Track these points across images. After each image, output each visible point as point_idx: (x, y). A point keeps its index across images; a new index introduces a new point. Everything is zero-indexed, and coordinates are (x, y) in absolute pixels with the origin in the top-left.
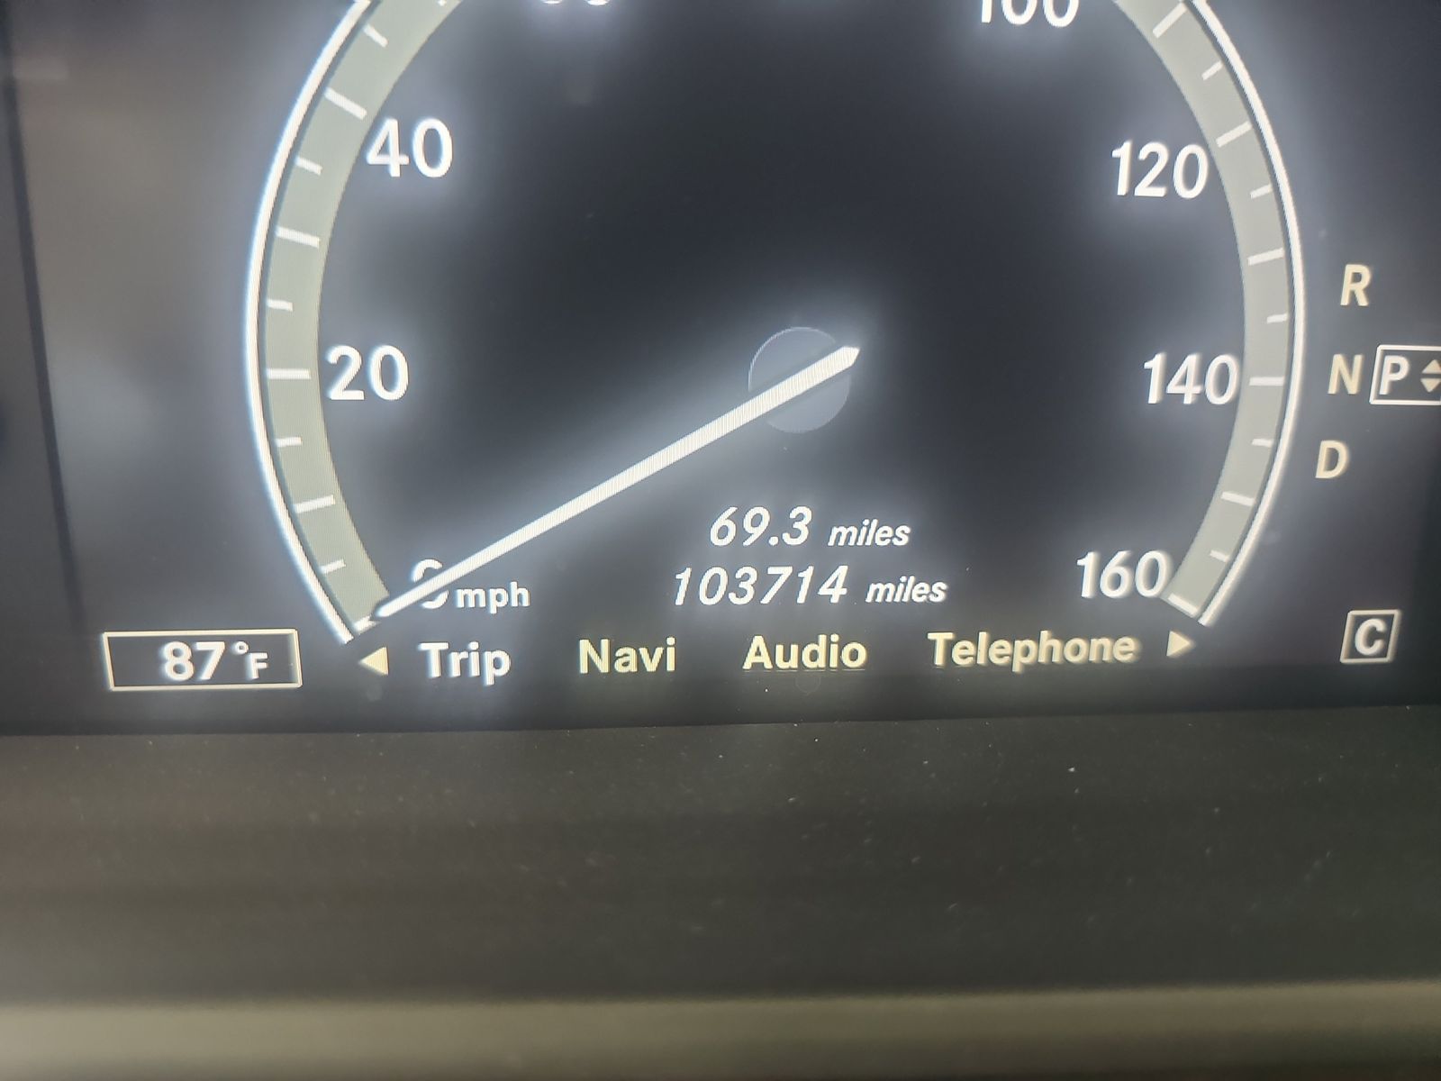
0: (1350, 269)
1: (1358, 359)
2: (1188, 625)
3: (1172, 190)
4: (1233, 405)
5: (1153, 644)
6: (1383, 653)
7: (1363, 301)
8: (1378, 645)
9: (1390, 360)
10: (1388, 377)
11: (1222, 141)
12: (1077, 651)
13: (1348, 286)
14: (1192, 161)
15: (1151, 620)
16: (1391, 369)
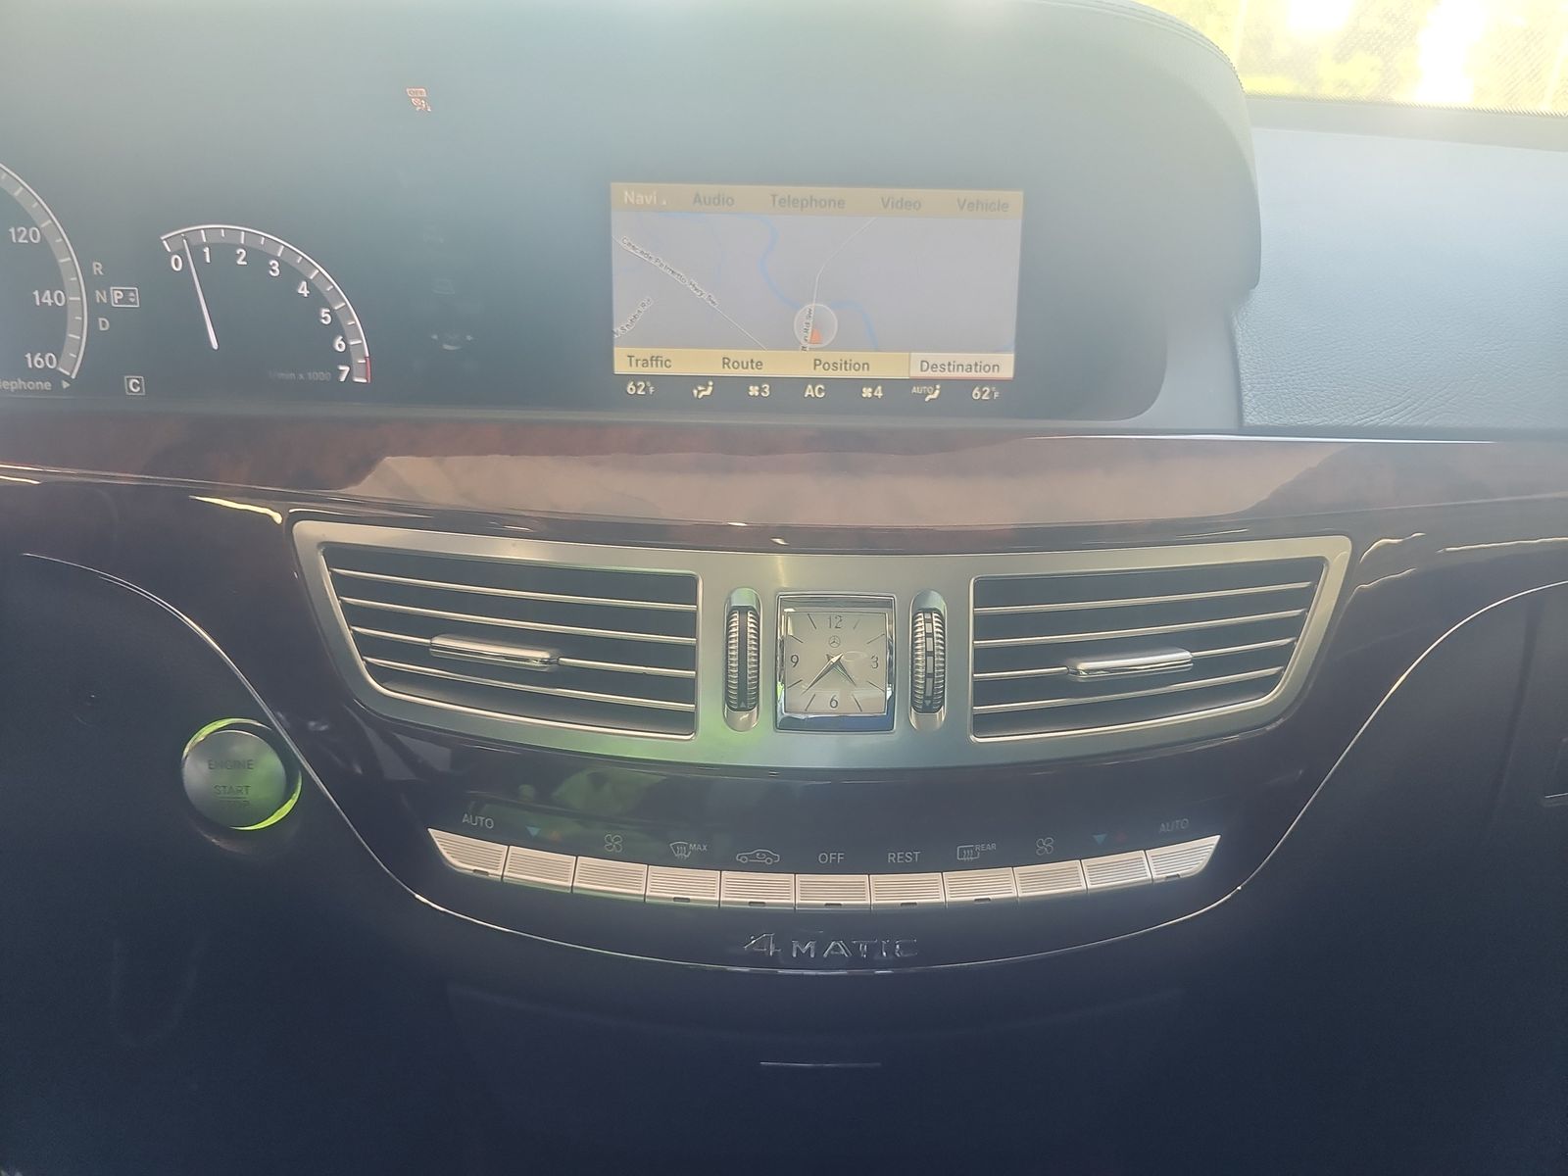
0: (95, 264)
1: (105, 293)
2: (68, 379)
3: (30, 240)
4: (65, 305)
5: (56, 385)
6: (141, 391)
7: (101, 273)
8: (139, 389)
9: (116, 292)
10: (116, 298)
11: (43, 225)
12: (31, 385)
13: (95, 269)
14: (34, 233)
15: (54, 376)
16: (117, 295)
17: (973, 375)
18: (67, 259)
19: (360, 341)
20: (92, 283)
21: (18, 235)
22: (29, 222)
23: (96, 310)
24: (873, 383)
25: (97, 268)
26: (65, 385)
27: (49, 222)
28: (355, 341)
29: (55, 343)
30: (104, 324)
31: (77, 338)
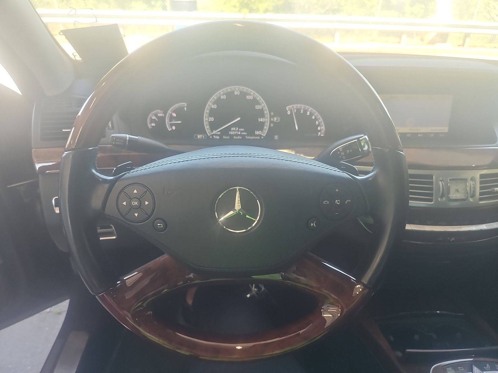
1: (273, 119)
2: (263, 136)
4: (265, 122)
6: (278, 139)
11: (262, 105)
12: (256, 137)
14: (260, 107)
15: (260, 136)
16: (275, 119)
17: (440, 132)
18: (267, 112)
19: (323, 128)
20: (271, 117)
21: (257, 107)
22: (259, 104)
23: (271, 122)
24: (420, 133)
25: (272, 114)
26: (262, 138)
27: (264, 104)
28: (322, 128)
29: (262, 129)
30: (272, 125)
31: (266, 128)
